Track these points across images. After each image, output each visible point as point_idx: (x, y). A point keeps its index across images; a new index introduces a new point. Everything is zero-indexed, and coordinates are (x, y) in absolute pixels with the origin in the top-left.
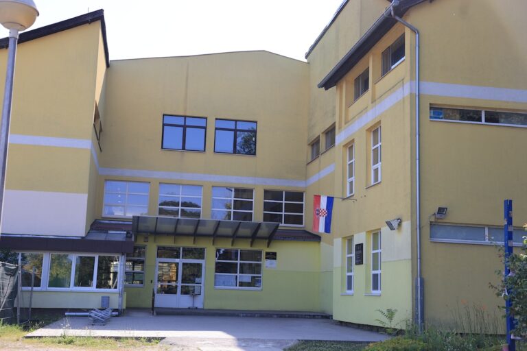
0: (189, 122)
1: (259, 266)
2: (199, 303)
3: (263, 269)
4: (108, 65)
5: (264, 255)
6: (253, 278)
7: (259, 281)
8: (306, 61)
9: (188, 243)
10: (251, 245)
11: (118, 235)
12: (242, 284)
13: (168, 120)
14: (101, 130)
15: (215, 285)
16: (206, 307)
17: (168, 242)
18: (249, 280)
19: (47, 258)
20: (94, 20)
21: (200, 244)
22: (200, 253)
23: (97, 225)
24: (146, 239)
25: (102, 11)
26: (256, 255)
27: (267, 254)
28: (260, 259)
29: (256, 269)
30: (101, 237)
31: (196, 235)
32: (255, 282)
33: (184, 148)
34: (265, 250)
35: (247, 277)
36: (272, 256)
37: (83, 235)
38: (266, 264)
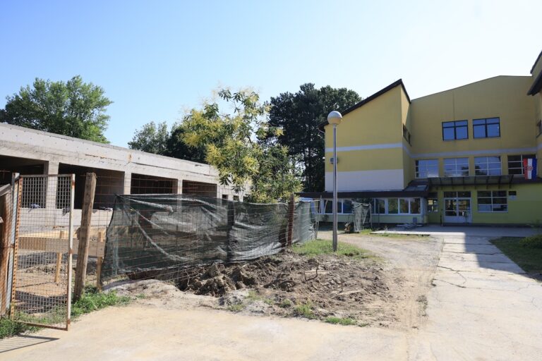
0: (457, 124)
1: (506, 199)
2: (469, 221)
3: (508, 201)
4: (410, 102)
5: (508, 193)
6: (502, 206)
7: (506, 208)
8: (531, 75)
9: (461, 189)
10: (499, 188)
11: (421, 188)
12: (494, 210)
13: (445, 125)
14: (409, 136)
15: (479, 210)
16: (474, 222)
17: (449, 190)
18: (500, 207)
19: (386, 200)
20: (397, 85)
21: (468, 190)
22: (468, 194)
23: (412, 183)
24: (437, 189)
25: (400, 80)
26: (503, 193)
27: (510, 192)
28: (505, 195)
29: (505, 201)
30: (412, 189)
31: (464, 185)
32: (503, 208)
33: (455, 138)
34: (508, 190)
35: (498, 206)
36: (514, 193)
37: (403, 189)
38: (509, 198)
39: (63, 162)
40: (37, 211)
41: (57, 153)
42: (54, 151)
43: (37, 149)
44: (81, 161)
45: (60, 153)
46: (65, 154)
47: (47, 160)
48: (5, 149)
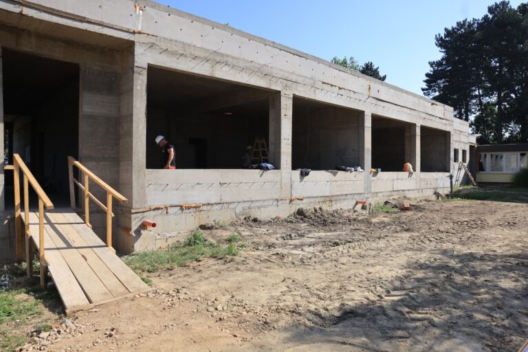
39: (297, 94)
40: (271, 175)
41: (290, 78)
42: (286, 75)
43: (266, 70)
44: (317, 91)
45: (294, 78)
46: (300, 79)
47: (278, 89)
48: (226, 69)
